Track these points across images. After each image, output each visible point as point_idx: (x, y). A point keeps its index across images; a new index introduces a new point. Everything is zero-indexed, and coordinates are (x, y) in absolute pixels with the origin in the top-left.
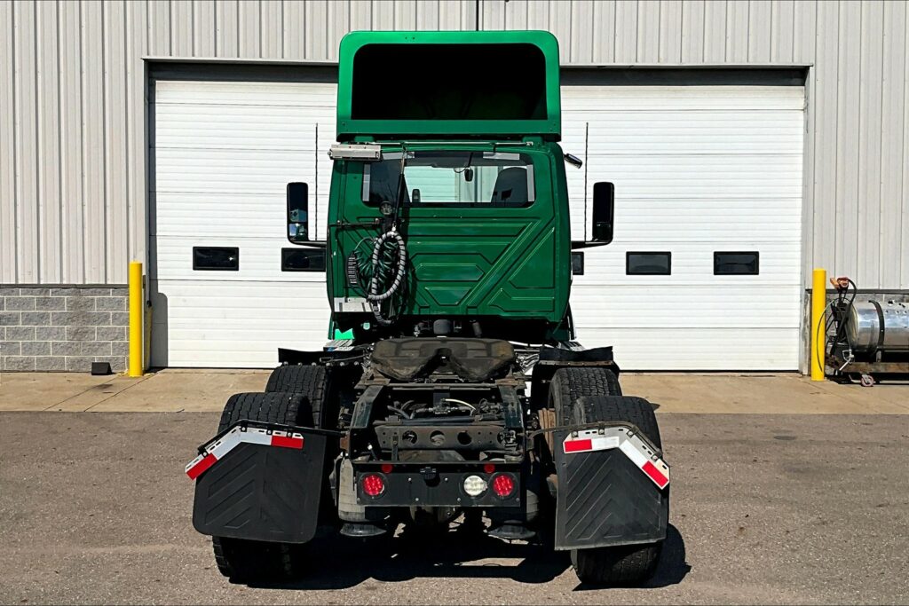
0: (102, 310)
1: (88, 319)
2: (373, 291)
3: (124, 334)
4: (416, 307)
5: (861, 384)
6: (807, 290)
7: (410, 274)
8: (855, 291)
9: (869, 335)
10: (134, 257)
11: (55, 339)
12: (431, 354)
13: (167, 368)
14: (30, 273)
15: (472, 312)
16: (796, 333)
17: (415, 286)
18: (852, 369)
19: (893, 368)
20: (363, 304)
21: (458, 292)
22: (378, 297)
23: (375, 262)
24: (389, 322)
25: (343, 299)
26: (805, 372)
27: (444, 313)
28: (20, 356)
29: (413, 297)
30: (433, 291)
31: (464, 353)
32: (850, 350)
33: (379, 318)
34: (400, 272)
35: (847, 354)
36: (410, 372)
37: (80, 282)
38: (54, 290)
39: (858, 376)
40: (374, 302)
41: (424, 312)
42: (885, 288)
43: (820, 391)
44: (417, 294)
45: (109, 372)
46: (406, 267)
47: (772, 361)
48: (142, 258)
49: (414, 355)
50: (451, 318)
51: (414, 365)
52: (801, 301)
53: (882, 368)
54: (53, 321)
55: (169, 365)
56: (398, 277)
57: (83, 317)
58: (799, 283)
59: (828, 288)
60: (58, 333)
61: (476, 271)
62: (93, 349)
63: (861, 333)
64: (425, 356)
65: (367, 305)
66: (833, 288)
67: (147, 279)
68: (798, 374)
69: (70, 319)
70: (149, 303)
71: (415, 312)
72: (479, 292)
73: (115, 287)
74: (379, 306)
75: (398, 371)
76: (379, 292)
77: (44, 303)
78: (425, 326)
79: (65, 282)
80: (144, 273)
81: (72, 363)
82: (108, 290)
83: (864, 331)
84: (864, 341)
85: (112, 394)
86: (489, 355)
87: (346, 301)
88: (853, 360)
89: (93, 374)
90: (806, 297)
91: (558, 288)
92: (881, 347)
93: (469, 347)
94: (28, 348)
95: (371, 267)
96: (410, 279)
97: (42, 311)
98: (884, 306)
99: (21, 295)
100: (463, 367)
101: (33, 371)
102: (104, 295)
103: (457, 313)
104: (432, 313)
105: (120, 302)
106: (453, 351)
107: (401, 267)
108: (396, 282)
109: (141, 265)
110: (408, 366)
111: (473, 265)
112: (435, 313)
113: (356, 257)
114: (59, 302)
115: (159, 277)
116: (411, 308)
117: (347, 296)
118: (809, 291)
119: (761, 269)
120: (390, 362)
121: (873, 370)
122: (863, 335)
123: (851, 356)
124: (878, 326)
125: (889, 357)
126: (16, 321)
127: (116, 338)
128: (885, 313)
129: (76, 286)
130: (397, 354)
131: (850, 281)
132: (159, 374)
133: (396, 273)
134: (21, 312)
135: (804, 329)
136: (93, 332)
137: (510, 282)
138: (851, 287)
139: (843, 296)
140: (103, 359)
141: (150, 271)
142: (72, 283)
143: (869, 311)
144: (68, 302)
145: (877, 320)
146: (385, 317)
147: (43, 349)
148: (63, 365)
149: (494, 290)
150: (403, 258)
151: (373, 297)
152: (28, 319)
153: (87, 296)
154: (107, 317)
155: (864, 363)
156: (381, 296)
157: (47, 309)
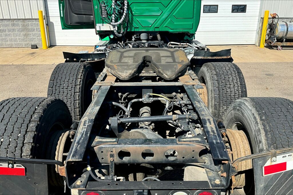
0: (32, 27)
1: (29, 30)
2: (113, 21)
3: (40, 35)
4: (133, 28)
5: (277, 49)
6: (261, 18)
7: (130, 12)
8: (278, 18)
9: (283, 33)
10: (40, 9)
11: (19, 37)
12: (140, 61)
13: (56, 46)
14: (7, 15)
15: (157, 30)
16: (255, 32)
17: (132, 19)
18: (275, 44)
19: (288, 44)
20: (110, 26)
21: (151, 21)
22: (115, 24)
23: (113, 7)
24: (121, 35)
25: (101, 24)
26: (257, 45)
27: (145, 30)
28: (9, 43)
29: (132, 24)
30: (140, 20)
31: (159, 60)
32: (276, 38)
33: (116, 33)
34: (125, 12)
35: (274, 39)
36: (128, 74)
37: (24, 18)
38: (16, 20)
39: (277, 47)
40: (114, 26)
41: (136, 30)
42: (286, 17)
43: (265, 52)
44: (133, 22)
45: (37, 48)
46: (128, 9)
47: (247, 41)
48: (42, 9)
49: (130, 61)
50: (148, 33)
51: (130, 69)
52: (258, 22)
53: (285, 44)
54: (17, 31)
55: (57, 45)
56: (124, 14)
57: (26, 30)
58: (258, 15)
59: (269, 17)
60: (19, 35)
61: (158, 11)
62: (32, 40)
63: (280, 32)
64: (137, 62)
65: (112, 27)
66: (271, 17)
67: (45, 16)
68: (255, 46)
69: (23, 31)
70: (47, 25)
71: (133, 30)
72: (160, 21)
73: (36, 19)
74: (116, 28)
75: (120, 73)
76: (116, 21)
77: (13, 25)
78: (137, 36)
79: (19, 18)
80: (44, 15)
81: (26, 45)
82: (33, 20)
83: (281, 32)
84: (281, 36)
85: (34, 57)
86: (174, 61)
87: (103, 25)
88: (276, 41)
89: (32, 48)
90: (261, 20)
91: (194, 18)
92: (286, 37)
93: (161, 55)
94: (11, 40)
95: (112, 9)
96: (130, 15)
97: (13, 28)
98: (288, 23)
99: (6, 22)
100: (160, 70)
101: (14, 47)
102: (32, 22)
103: (150, 30)
104: (140, 30)
105: (37, 24)
106: (153, 58)
107: (125, 9)
108: (123, 16)
109: (42, 11)
110: (126, 69)
111: (158, 8)
112: (141, 30)
113: (105, 4)
114: (18, 25)
115: (50, 16)
116: (131, 29)
117: (103, 23)
118: (262, 18)
119: (247, 11)
120: (115, 67)
121: (282, 45)
122: (281, 33)
123: (276, 40)
124: (286, 30)
125: (288, 40)
126: (5, 31)
127: (38, 36)
128: (289, 26)
129: (22, 19)
130: (120, 61)
131: (277, 15)
132: (53, 48)
133: (123, 12)
134: (6, 28)
135: (259, 31)
136: (30, 35)
137: (174, 16)
138: (277, 17)
139: (274, 19)
140: (35, 43)
141: (46, 14)
142: (21, 18)
143: (284, 25)
144: (21, 25)
145: (286, 28)
146: (119, 33)
147: (15, 40)
148: (22, 45)
149: (167, 19)
150: (126, 4)
151: (113, 23)
152: (9, 31)
153: (27, 22)
154: (34, 29)
155: (279, 43)
156: (117, 23)
157: (15, 27)
